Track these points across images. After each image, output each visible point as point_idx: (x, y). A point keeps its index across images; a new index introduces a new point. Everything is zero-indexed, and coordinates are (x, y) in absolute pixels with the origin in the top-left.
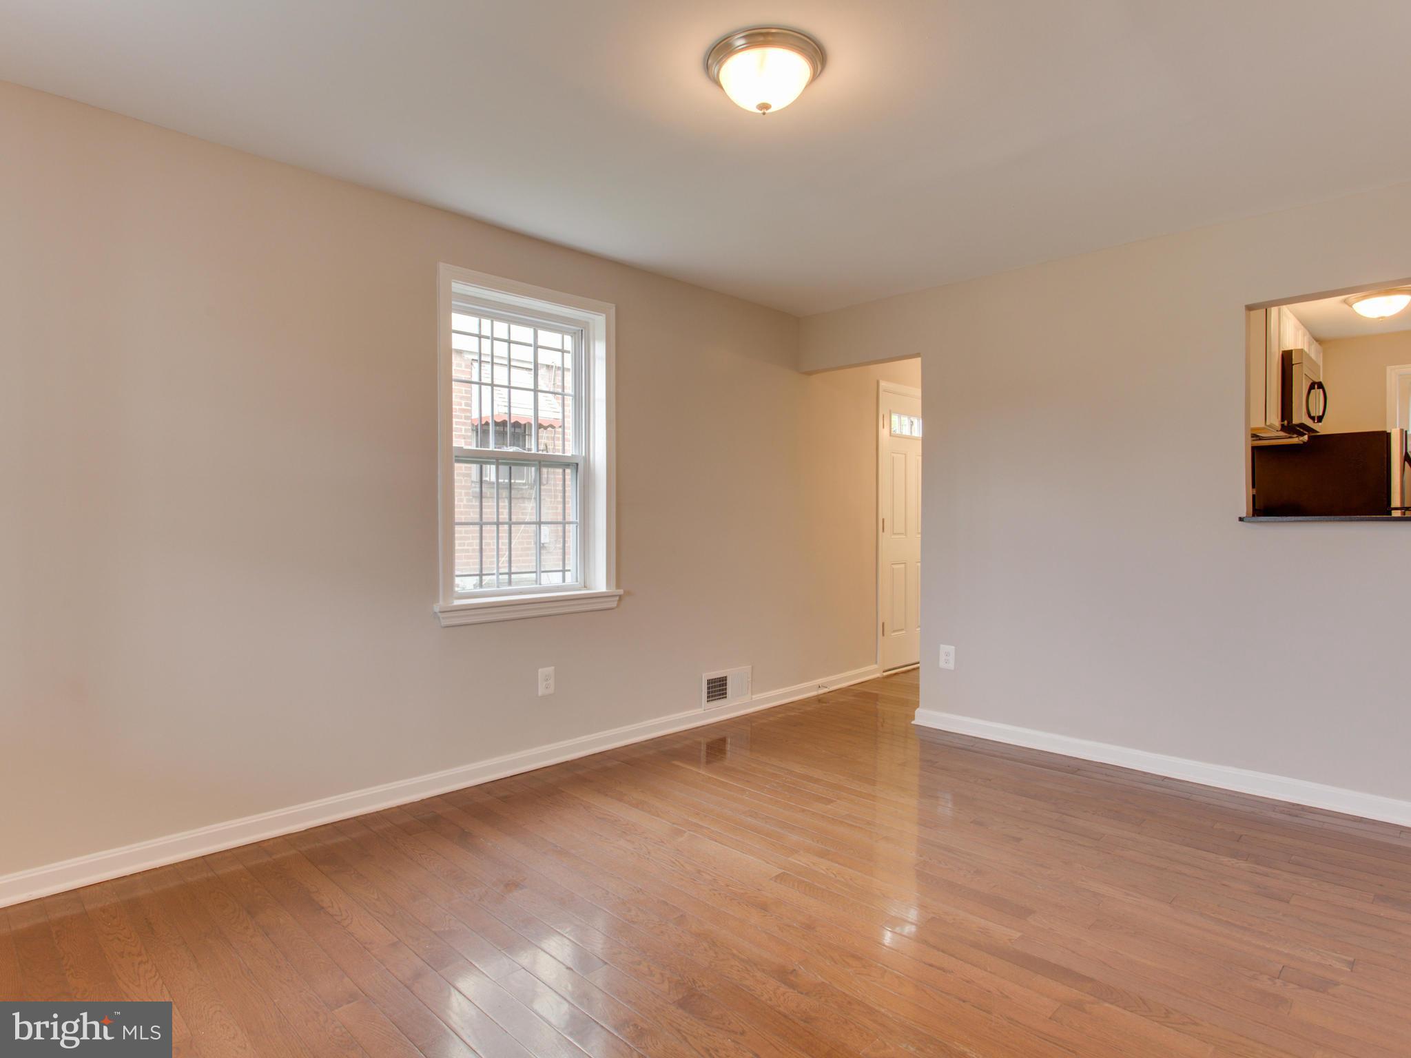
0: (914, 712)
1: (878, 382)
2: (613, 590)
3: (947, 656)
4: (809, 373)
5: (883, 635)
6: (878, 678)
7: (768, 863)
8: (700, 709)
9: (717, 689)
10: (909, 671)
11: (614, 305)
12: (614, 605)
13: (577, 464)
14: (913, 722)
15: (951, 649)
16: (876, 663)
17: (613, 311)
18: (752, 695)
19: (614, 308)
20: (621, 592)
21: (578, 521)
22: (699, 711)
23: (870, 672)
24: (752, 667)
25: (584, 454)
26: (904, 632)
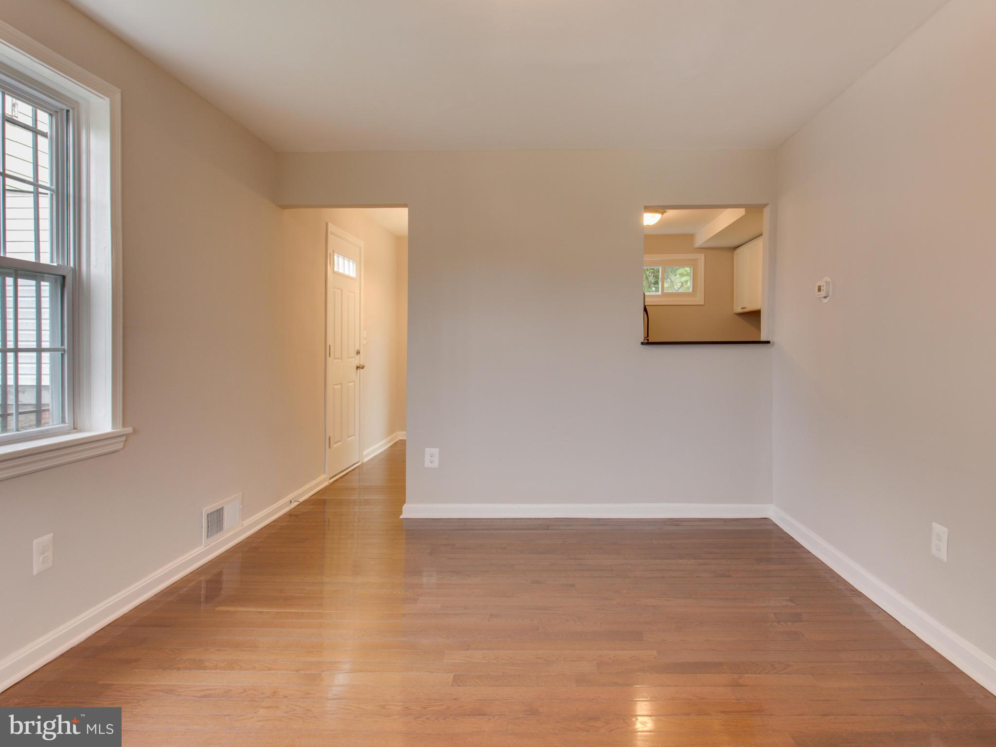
0: (402, 508)
1: (327, 224)
2: (120, 430)
3: (431, 457)
4: (284, 207)
5: (330, 447)
6: (327, 486)
7: (432, 672)
8: (200, 548)
9: (216, 521)
10: (344, 476)
11: (120, 90)
12: (120, 446)
13: (64, 277)
14: (401, 517)
15: (436, 451)
16: (325, 473)
17: (118, 97)
18: (243, 521)
19: (119, 94)
20: (129, 430)
21: (66, 347)
22: (200, 549)
23: (321, 482)
24: (243, 494)
25: (72, 265)
26: (340, 443)
